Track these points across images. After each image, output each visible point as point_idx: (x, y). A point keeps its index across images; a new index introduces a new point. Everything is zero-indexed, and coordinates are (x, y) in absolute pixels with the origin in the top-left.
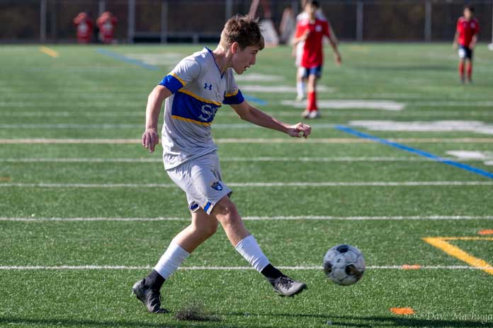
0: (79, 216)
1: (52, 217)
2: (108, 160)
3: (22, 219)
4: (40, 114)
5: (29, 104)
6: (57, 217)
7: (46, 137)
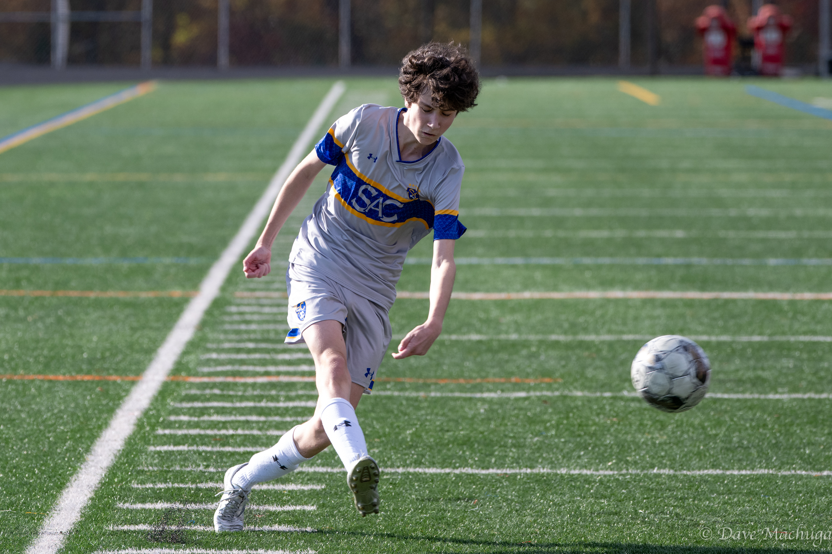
0: (714, 467)
1: (653, 467)
2: (779, 338)
3: (585, 472)
4: (620, 233)
5: (594, 212)
6: (663, 466)
7: (637, 287)
